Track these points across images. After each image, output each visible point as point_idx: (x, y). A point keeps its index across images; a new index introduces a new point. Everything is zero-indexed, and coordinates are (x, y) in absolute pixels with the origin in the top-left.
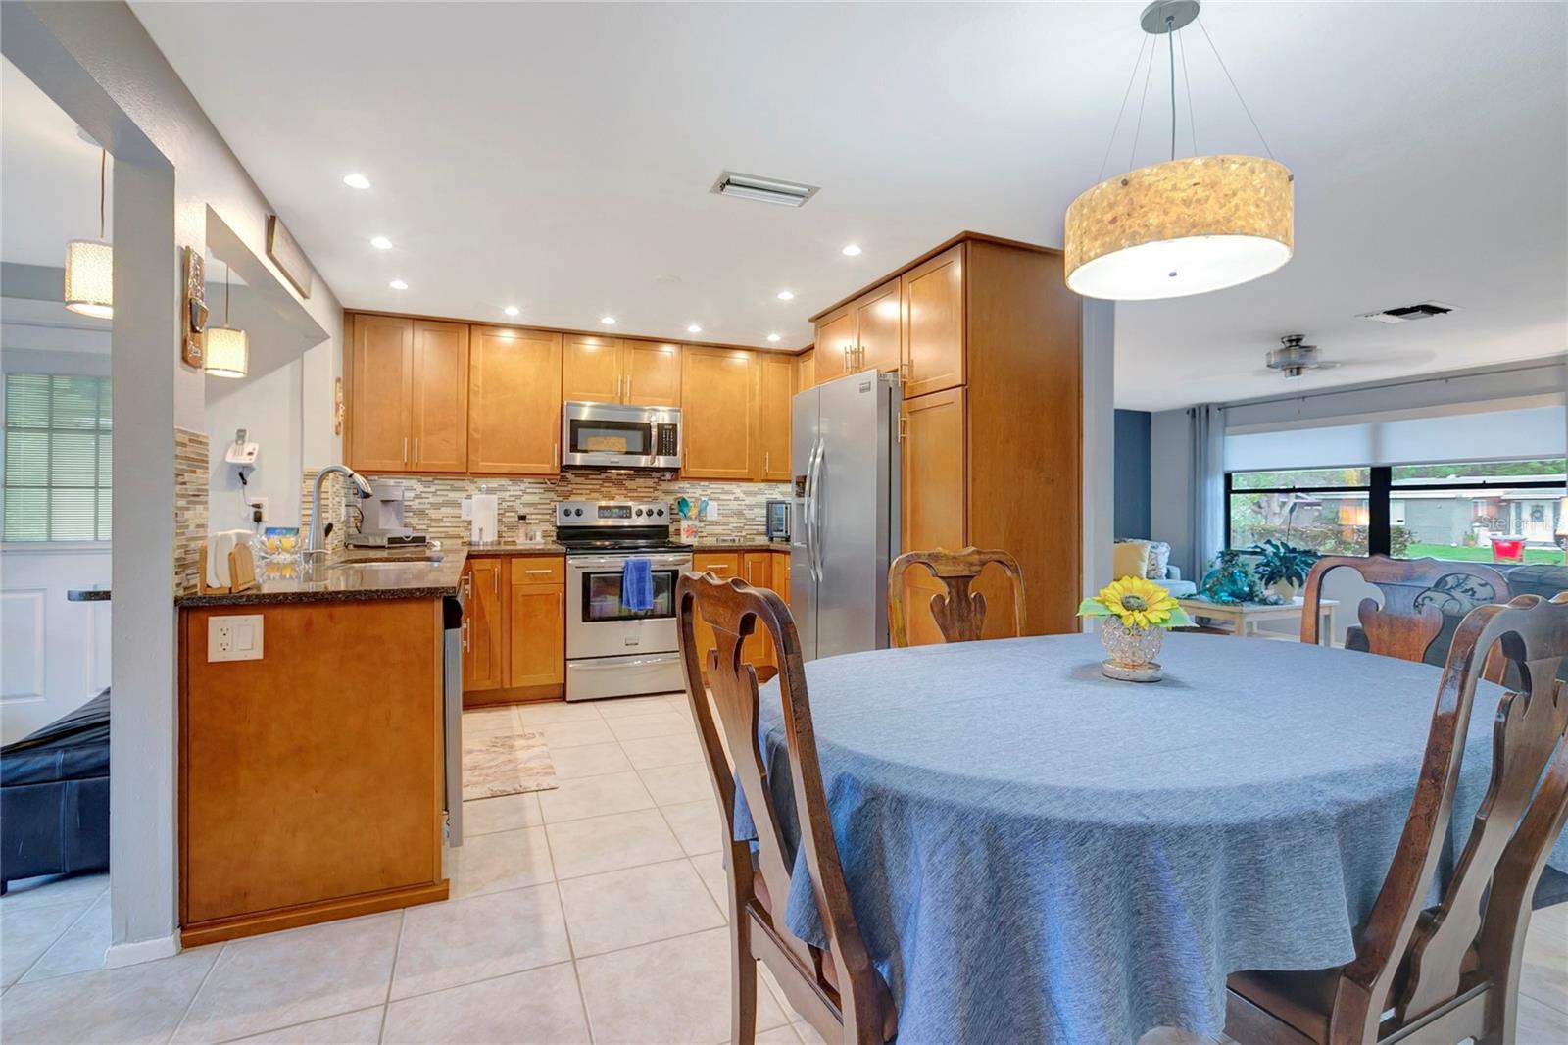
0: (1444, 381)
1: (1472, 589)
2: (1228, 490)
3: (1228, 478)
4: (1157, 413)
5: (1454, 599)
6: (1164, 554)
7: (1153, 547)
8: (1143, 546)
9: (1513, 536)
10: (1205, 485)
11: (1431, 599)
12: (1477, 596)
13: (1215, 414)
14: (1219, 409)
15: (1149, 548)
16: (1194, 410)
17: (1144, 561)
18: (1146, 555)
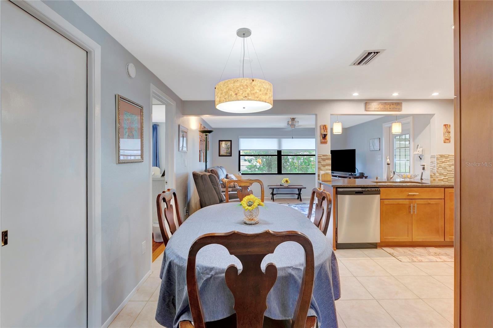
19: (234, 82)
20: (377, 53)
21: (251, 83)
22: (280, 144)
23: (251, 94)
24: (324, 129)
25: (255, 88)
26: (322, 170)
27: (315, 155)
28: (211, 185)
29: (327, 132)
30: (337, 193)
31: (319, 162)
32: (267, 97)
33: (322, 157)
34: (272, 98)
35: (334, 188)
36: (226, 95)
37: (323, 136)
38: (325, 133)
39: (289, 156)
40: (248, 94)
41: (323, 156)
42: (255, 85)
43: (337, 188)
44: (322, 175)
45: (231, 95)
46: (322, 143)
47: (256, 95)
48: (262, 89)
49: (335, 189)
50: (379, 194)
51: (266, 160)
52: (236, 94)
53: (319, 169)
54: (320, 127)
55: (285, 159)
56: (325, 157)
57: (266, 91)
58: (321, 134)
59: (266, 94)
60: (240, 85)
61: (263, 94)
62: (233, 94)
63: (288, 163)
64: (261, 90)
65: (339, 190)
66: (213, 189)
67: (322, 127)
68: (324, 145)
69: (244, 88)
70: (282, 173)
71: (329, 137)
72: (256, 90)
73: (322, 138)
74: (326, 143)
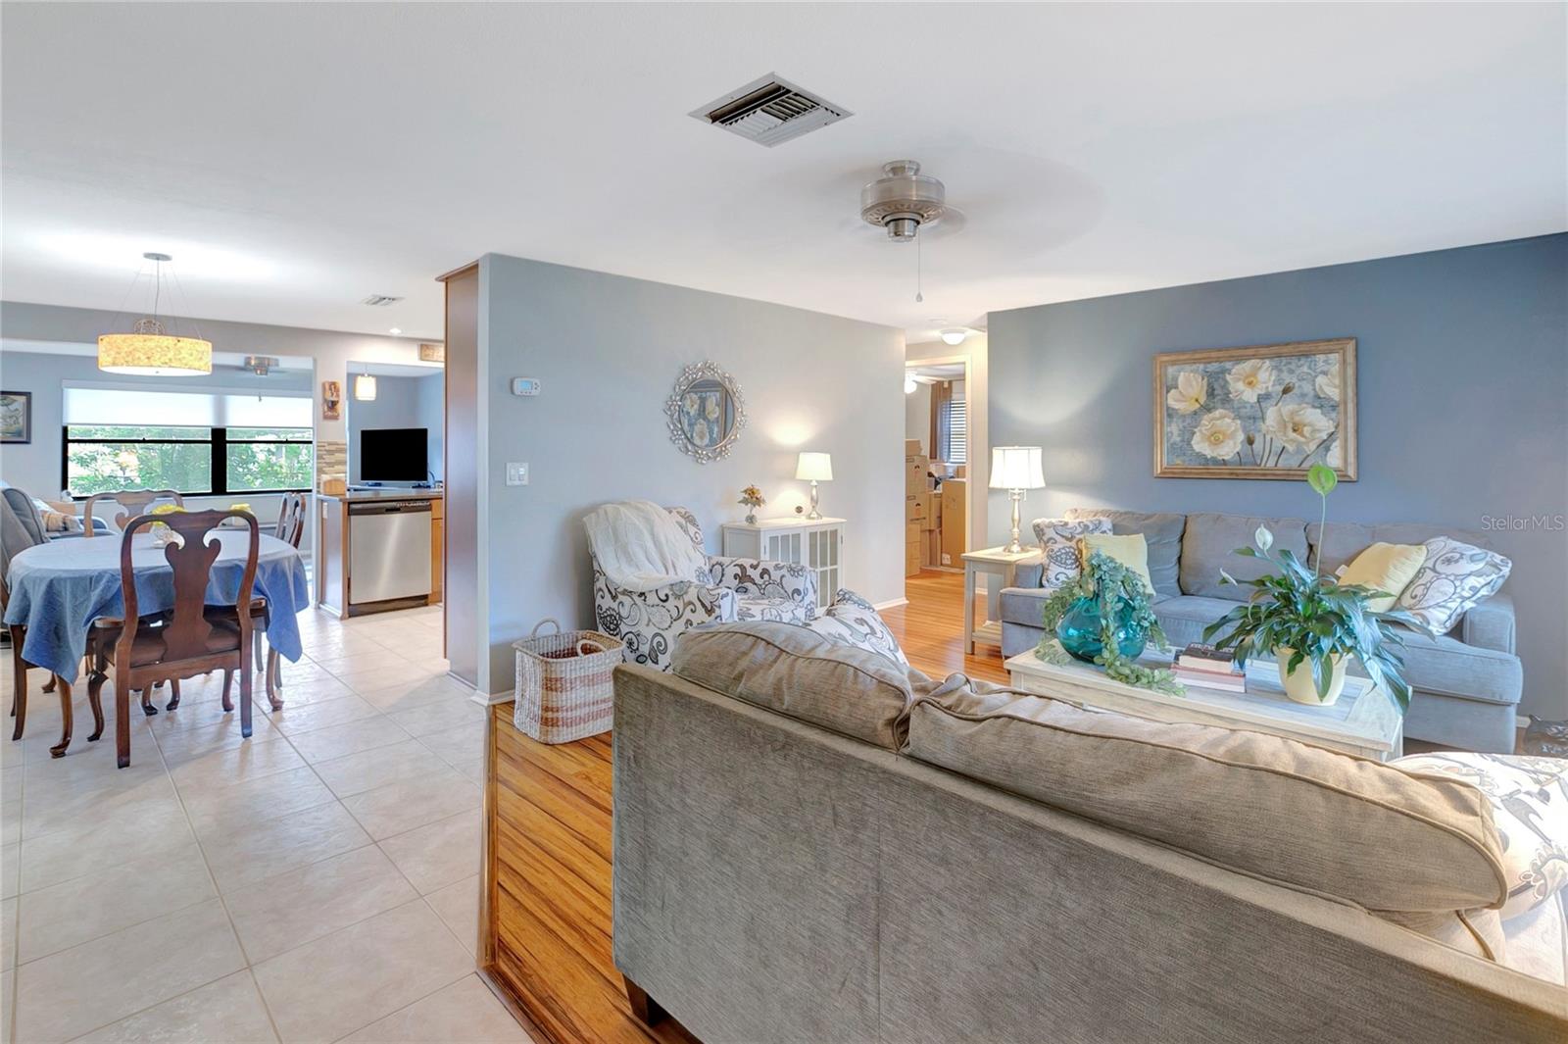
6: (1461, 577)
7: (1447, 560)
8: (1403, 553)
15: (1424, 556)
18: (1406, 577)
19: (145, 341)
20: (393, 299)
21: (175, 345)
22: (220, 409)
23: (175, 359)
24: (331, 389)
25: (183, 351)
26: (326, 473)
27: (310, 442)
28: (14, 515)
29: (338, 396)
30: (350, 512)
31: (319, 457)
32: (202, 363)
33: (327, 448)
34: (210, 364)
35: (344, 503)
36: (128, 356)
37: (330, 405)
38: (334, 399)
39: (254, 445)
40: (170, 360)
41: (330, 444)
42: (182, 348)
43: (350, 503)
44: (325, 483)
45: (139, 358)
46: (326, 417)
47: (184, 361)
48: (194, 352)
49: (346, 505)
50: (430, 510)
51: (163, 453)
52: (148, 358)
53: (320, 471)
54: (324, 385)
55: (241, 454)
56: (333, 448)
57: (200, 356)
58: (325, 400)
59: (201, 358)
60: (156, 346)
61: (195, 359)
62: (143, 357)
63: (251, 466)
64: (191, 355)
65: (353, 506)
66: (21, 525)
67: (327, 387)
68: (332, 423)
69: (163, 350)
70: (228, 491)
71: (344, 408)
72: (184, 353)
73: (326, 408)
74: (336, 418)
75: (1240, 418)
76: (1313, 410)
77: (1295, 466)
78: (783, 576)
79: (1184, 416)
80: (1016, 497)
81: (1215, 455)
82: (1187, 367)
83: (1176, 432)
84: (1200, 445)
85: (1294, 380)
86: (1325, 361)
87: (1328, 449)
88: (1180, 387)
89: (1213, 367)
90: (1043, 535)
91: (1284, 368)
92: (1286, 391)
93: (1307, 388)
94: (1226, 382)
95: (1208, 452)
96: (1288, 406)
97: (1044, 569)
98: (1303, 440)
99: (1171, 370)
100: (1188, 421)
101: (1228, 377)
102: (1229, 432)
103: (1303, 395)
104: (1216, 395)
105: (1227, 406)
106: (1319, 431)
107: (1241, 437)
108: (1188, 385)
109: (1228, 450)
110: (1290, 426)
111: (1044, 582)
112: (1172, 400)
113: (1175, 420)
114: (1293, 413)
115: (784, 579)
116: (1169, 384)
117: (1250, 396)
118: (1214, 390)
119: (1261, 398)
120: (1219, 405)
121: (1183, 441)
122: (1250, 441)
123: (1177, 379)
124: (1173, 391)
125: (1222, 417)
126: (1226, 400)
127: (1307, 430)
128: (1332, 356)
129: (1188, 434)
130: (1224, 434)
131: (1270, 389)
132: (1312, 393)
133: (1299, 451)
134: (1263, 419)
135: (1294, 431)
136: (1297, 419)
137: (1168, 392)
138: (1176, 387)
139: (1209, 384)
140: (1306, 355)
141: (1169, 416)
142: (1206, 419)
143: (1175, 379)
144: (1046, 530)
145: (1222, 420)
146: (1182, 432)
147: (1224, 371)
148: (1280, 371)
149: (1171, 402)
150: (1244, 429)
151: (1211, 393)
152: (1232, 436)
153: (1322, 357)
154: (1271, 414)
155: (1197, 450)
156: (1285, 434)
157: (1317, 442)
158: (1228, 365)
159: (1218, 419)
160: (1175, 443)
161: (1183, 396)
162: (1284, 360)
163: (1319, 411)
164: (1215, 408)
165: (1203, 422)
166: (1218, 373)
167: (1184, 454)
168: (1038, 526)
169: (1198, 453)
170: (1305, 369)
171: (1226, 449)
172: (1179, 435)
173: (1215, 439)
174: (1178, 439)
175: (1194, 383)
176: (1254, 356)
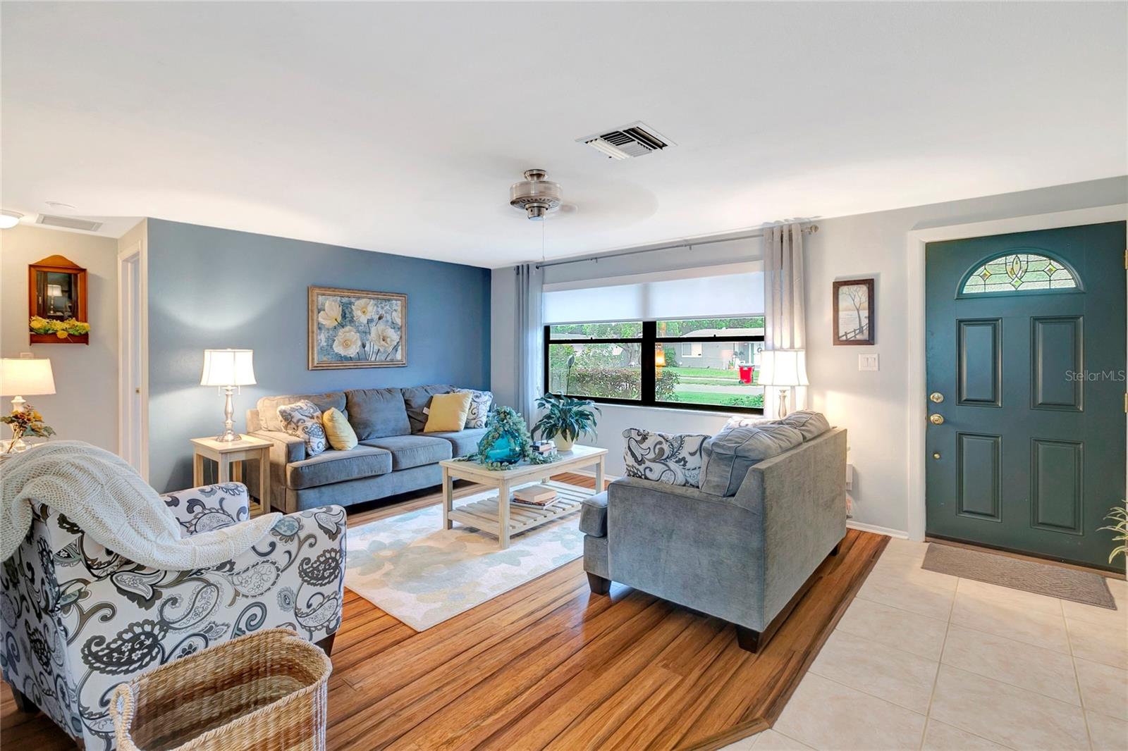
0: (688, 247)
1: (684, 459)
2: (547, 341)
3: (547, 330)
4: (497, 270)
5: (670, 469)
6: (485, 402)
7: (477, 397)
8: (465, 396)
9: (750, 364)
10: (527, 337)
11: (651, 470)
12: (688, 466)
13: (533, 271)
14: (537, 268)
15: (471, 396)
16: (518, 267)
17: (464, 411)
18: (468, 406)
75: (359, 332)
76: (391, 330)
77: (384, 359)
78: (222, 500)
79: (328, 329)
80: (230, 393)
81: (346, 354)
82: (331, 298)
83: (323, 340)
84: (338, 348)
85: (384, 313)
86: (396, 304)
87: (397, 351)
88: (326, 309)
89: (345, 300)
90: (292, 417)
91: (379, 306)
92: (380, 318)
93: (389, 318)
94: (352, 310)
95: (343, 353)
96: (381, 326)
97: (307, 443)
98: (387, 345)
99: (320, 298)
100: (331, 332)
101: (353, 307)
102: (353, 340)
103: (387, 321)
104: (346, 317)
105: (352, 324)
106: (394, 341)
107: (359, 343)
108: (330, 309)
109: (353, 351)
110: (382, 337)
111: (311, 452)
112: (322, 318)
113: (323, 331)
114: (383, 331)
115: (224, 503)
116: (319, 307)
117: (364, 319)
118: (345, 314)
119: (369, 321)
120: (348, 323)
121: (328, 345)
122: (364, 346)
123: (324, 305)
124: (322, 312)
125: (350, 331)
126: (352, 321)
127: (388, 340)
128: (398, 302)
129: (331, 341)
130: (351, 341)
131: (373, 317)
132: (390, 320)
133: (385, 352)
134: (370, 333)
135: (384, 340)
136: (384, 334)
137: (319, 312)
138: (324, 310)
139: (343, 310)
140: (389, 300)
141: (320, 328)
142: (341, 331)
143: (323, 305)
144: (293, 414)
145: (349, 333)
146: (328, 339)
147: (351, 303)
148: (378, 307)
149: (321, 320)
150: (361, 338)
151: (344, 316)
152: (355, 343)
153: (394, 302)
154: (373, 330)
155: (336, 351)
156: (379, 342)
157: (392, 347)
158: (353, 300)
159: (347, 332)
160: (323, 347)
161: (328, 316)
162: (380, 301)
163: (393, 330)
164: (346, 325)
165: (340, 333)
166: (347, 304)
167: (329, 354)
168: (285, 411)
169: (336, 353)
170: (388, 307)
171: (352, 350)
172: (326, 342)
173: (346, 344)
174: (325, 344)
175: (334, 308)
176: (366, 297)
